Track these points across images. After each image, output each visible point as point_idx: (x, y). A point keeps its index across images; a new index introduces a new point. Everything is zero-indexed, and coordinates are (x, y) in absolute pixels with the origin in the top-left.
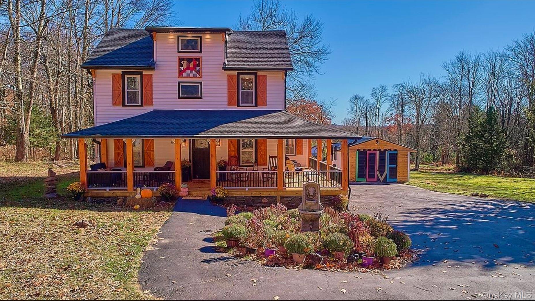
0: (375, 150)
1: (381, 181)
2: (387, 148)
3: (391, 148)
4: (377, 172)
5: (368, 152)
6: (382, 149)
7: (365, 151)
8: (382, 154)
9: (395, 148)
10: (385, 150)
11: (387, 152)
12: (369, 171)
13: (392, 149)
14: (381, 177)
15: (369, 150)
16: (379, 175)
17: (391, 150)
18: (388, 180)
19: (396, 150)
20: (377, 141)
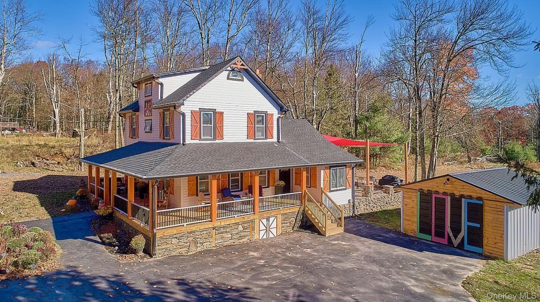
0: (445, 193)
1: (455, 246)
2: (466, 194)
3: (472, 194)
4: (448, 230)
5: (434, 196)
6: (457, 193)
7: (430, 193)
8: (456, 201)
9: (479, 195)
10: (462, 196)
11: (463, 199)
12: (435, 225)
13: (474, 195)
14: (456, 239)
15: (437, 192)
16: (451, 235)
17: (471, 197)
18: (467, 247)
19: (480, 199)
20: (448, 180)
